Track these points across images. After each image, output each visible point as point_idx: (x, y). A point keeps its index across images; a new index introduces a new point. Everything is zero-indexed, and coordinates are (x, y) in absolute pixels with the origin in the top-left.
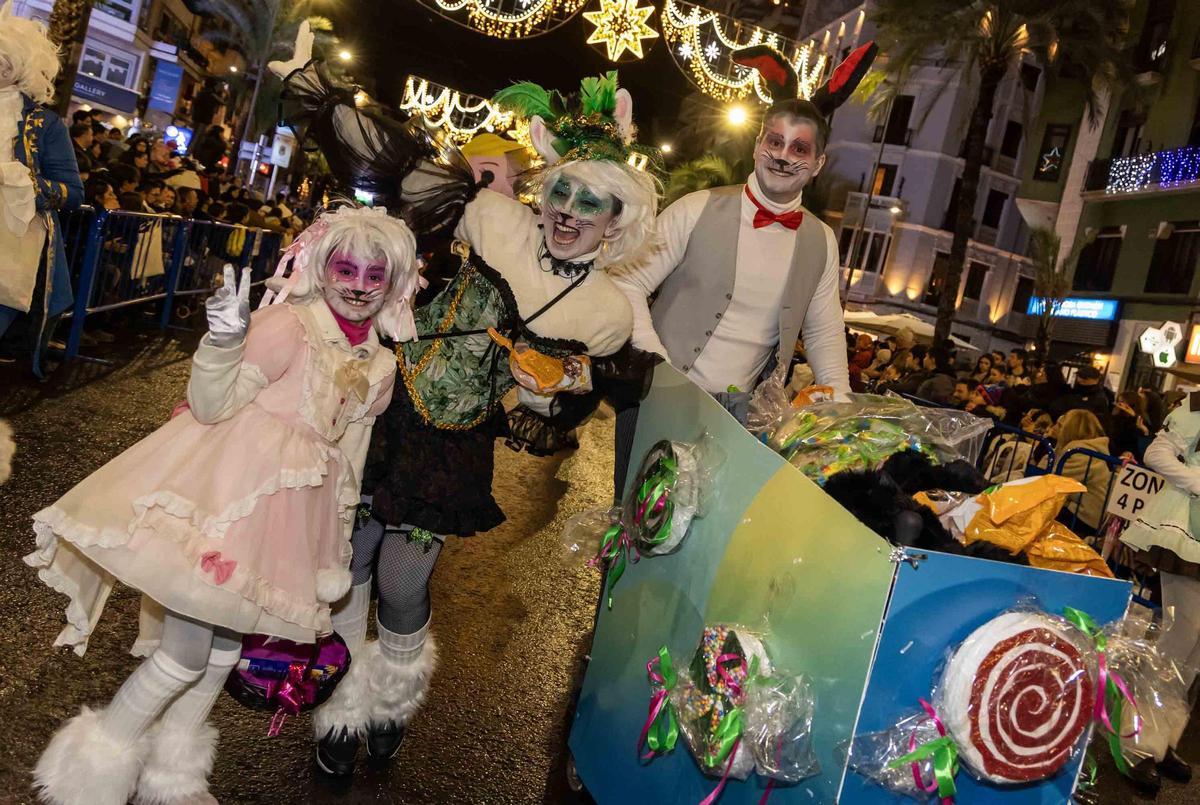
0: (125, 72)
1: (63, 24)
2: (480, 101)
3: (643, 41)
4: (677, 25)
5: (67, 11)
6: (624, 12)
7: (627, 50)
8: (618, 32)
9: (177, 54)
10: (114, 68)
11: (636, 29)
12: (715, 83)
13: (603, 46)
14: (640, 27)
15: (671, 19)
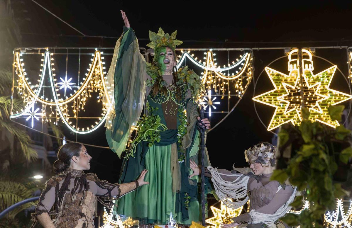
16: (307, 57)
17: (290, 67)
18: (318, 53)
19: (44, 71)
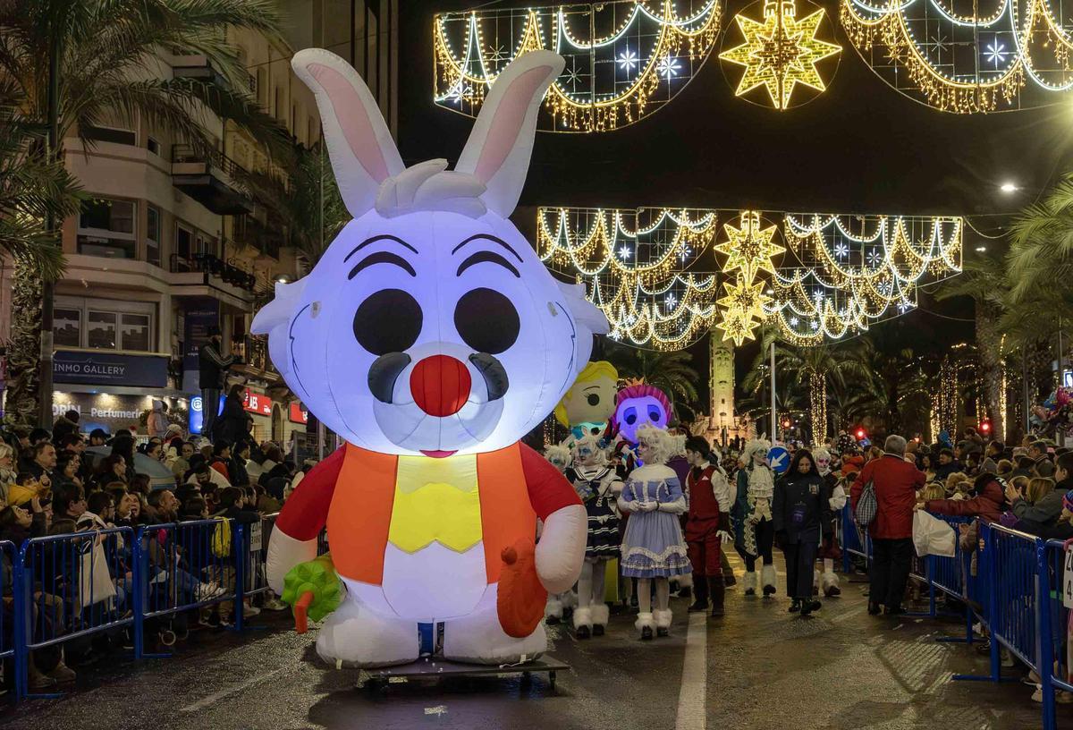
0: (145, 330)
1: (29, 310)
2: (656, 214)
3: (819, 65)
4: (869, 23)
5: (31, 292)
6: (780, 31)
7: (798, 86)
8: (779, 65)
9: (206, 282)
10: (128, 328)
11: (805, 50)
12: (958, 90)
13: (760, 94)
14: (811, 46)
15: (857, 18)
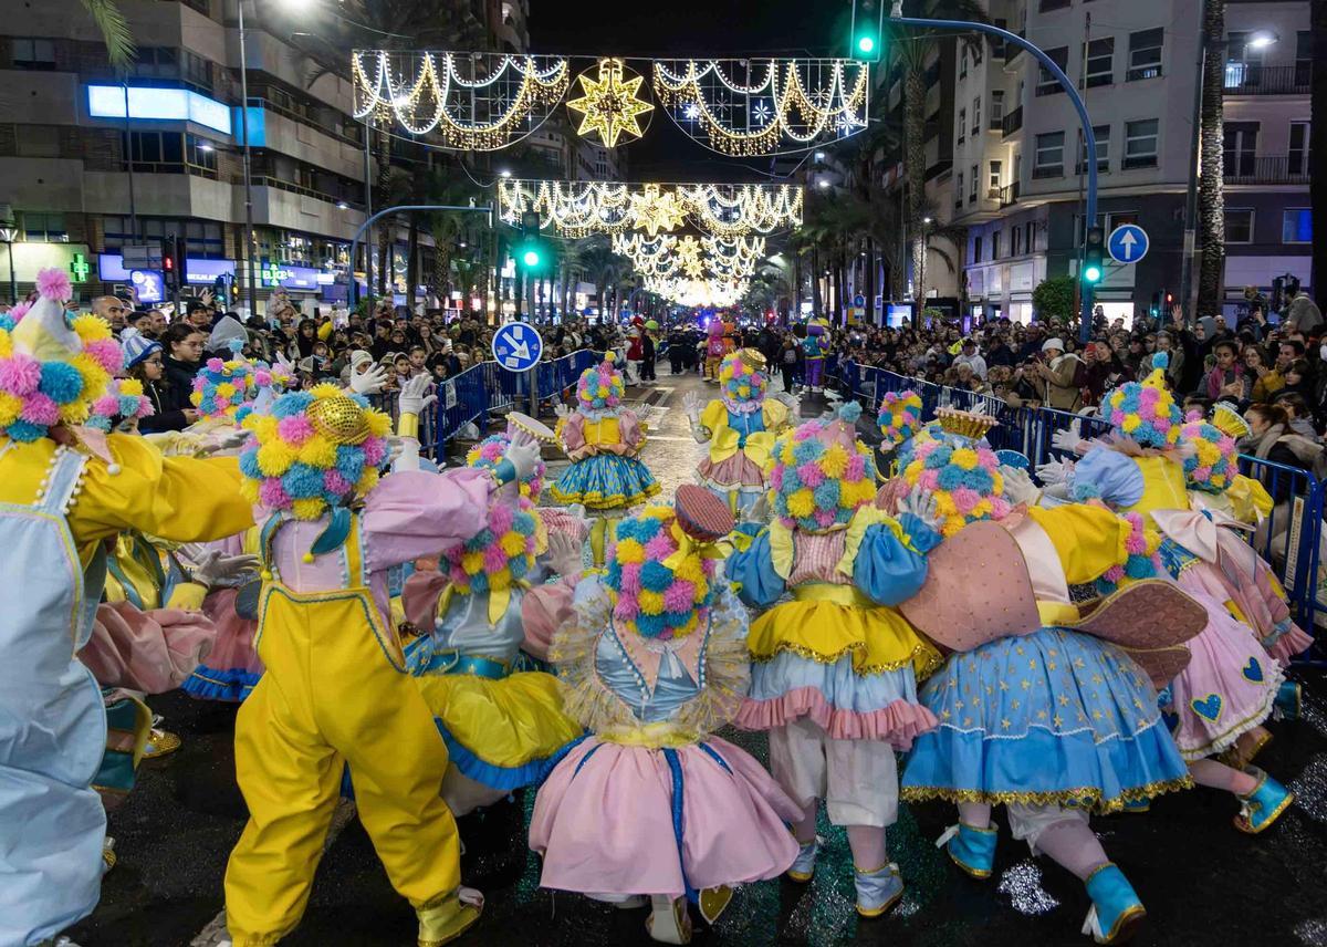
16: (617, 66)
17: (602, 77)
18: (627, 63)
19: (381, 72)
